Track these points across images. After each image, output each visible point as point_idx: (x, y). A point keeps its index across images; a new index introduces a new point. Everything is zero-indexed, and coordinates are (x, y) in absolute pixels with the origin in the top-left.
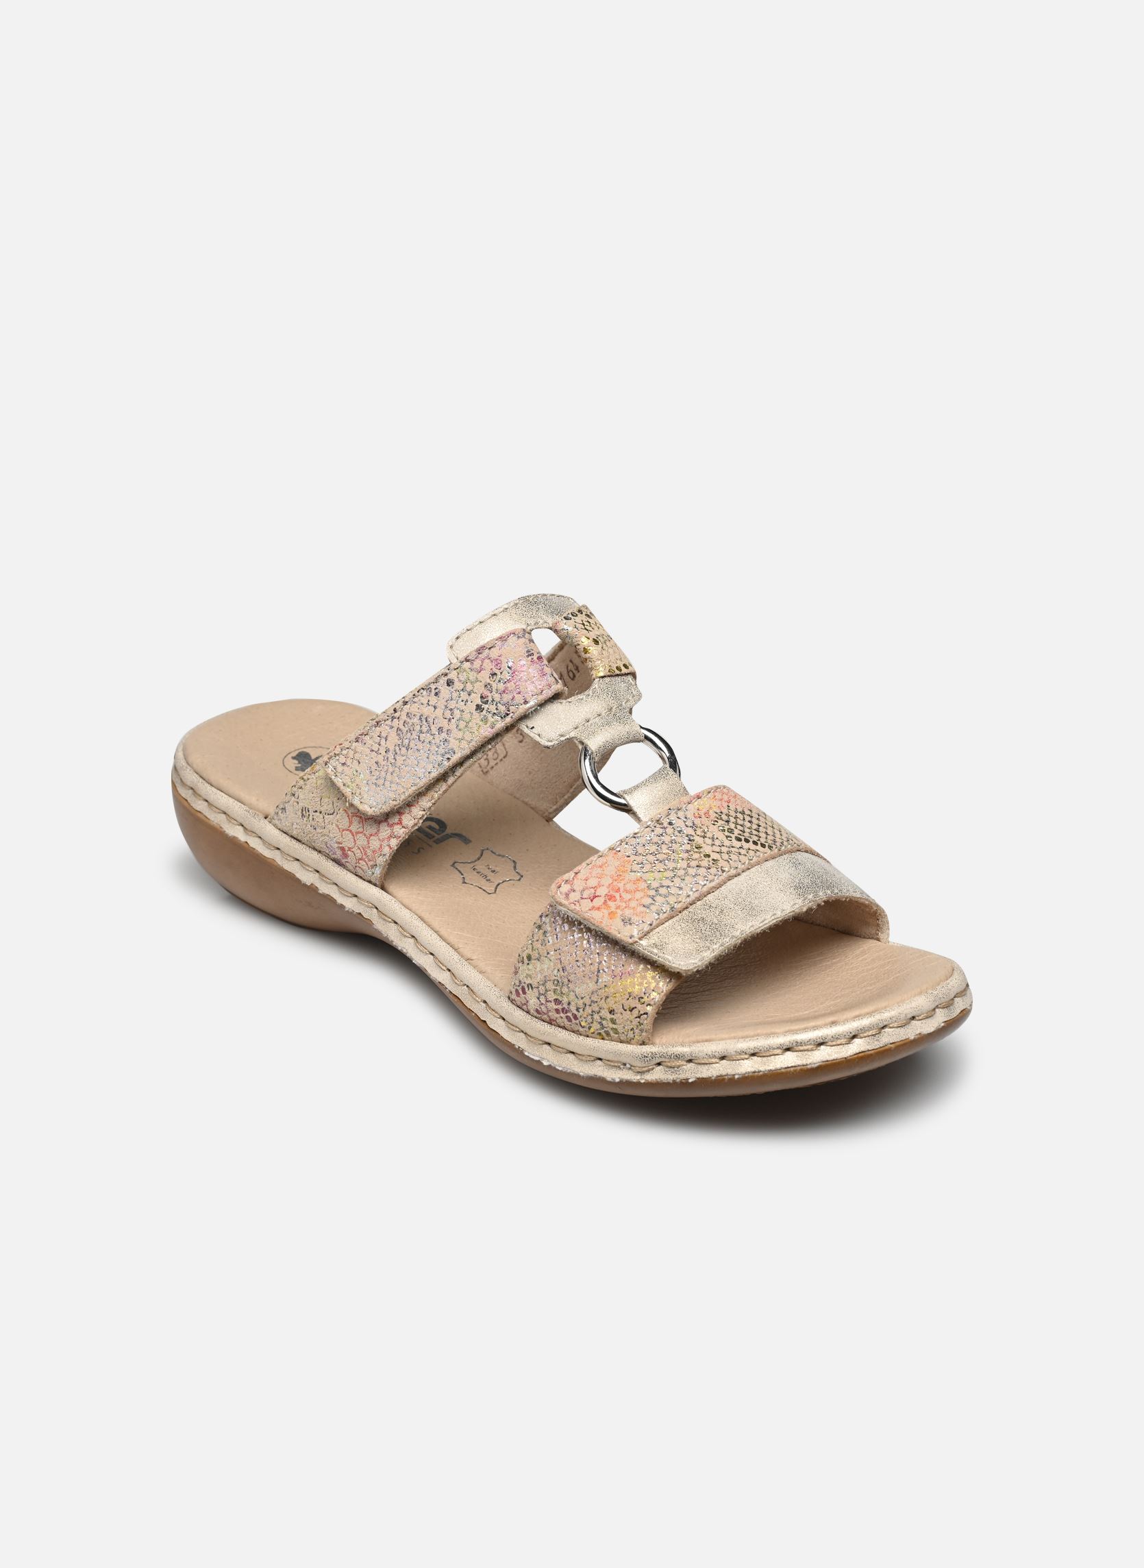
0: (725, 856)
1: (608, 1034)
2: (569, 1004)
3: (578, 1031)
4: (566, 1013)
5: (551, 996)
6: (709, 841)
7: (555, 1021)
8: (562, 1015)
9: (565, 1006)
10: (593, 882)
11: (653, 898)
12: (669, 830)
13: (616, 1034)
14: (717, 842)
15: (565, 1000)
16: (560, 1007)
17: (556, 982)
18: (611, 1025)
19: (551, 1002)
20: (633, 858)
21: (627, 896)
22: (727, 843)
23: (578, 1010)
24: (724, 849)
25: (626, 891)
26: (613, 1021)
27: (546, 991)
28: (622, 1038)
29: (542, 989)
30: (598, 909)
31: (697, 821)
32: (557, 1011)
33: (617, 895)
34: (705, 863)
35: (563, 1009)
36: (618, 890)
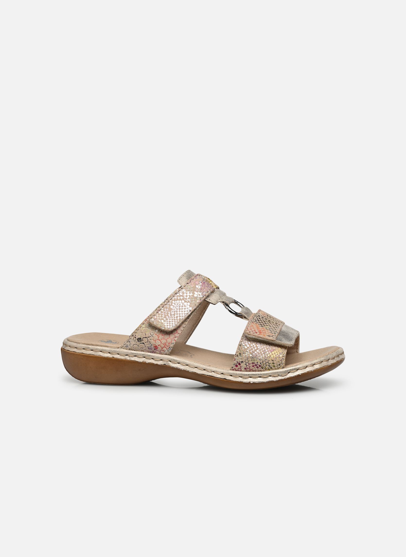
1: (271, 368)
2: (257, 362)
3: (261, 370)
4: (256, 366)
5: (250, 362)
7: (252, 370)
8: (255, 367)
9: (256, 364)
13: (274, 367)
15: (256, 362)
16: (254, 365)
17: (251, 358)
18: (273, 365)
19: (251, 364)
23: (261, 364)
25: (262, 330)
26: (273, 363)
27: (248, 361)
28: (276, 368)
29: (247, 361)
32: (253, 366)
35: (255, 365)
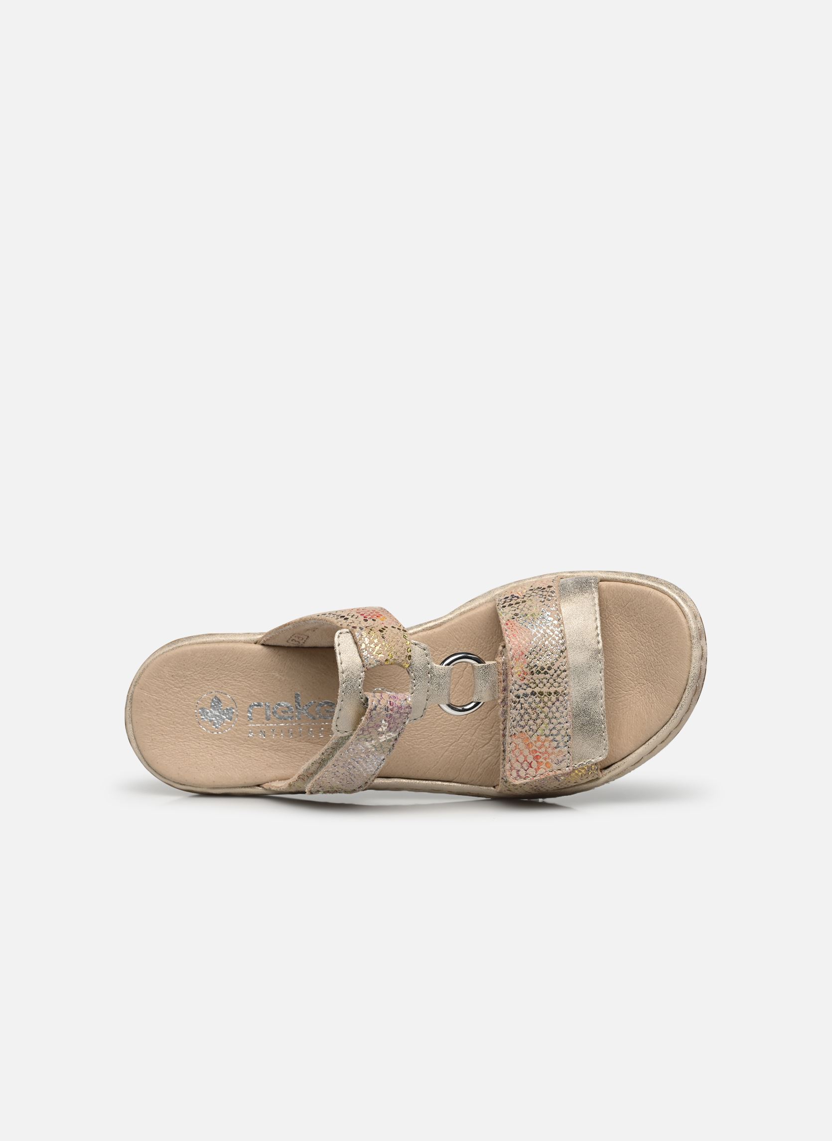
0: (556, 684)
6: (541, 685)
10: (521, 759)
11: (554, 740)
12: (522, 700)
14: (545, 681)
20: (524, 730)
21: (543, 750)
22: (548, 676)
24: (551, 681)
25: (540, 748)
30: (539, 768)
31: (526, 681)
33: (538, 754)
34: (554, 698)
36: (536, 751)
